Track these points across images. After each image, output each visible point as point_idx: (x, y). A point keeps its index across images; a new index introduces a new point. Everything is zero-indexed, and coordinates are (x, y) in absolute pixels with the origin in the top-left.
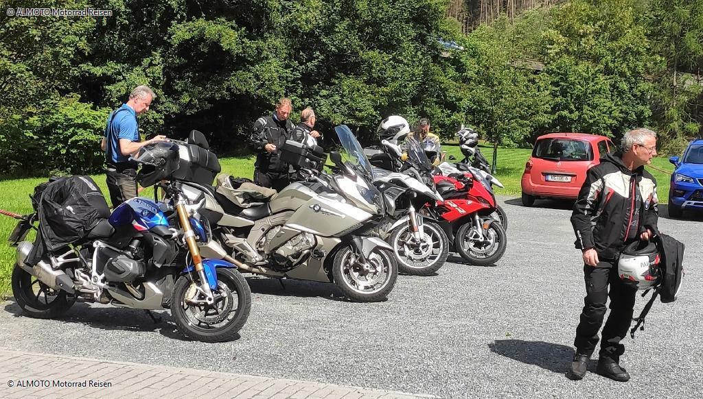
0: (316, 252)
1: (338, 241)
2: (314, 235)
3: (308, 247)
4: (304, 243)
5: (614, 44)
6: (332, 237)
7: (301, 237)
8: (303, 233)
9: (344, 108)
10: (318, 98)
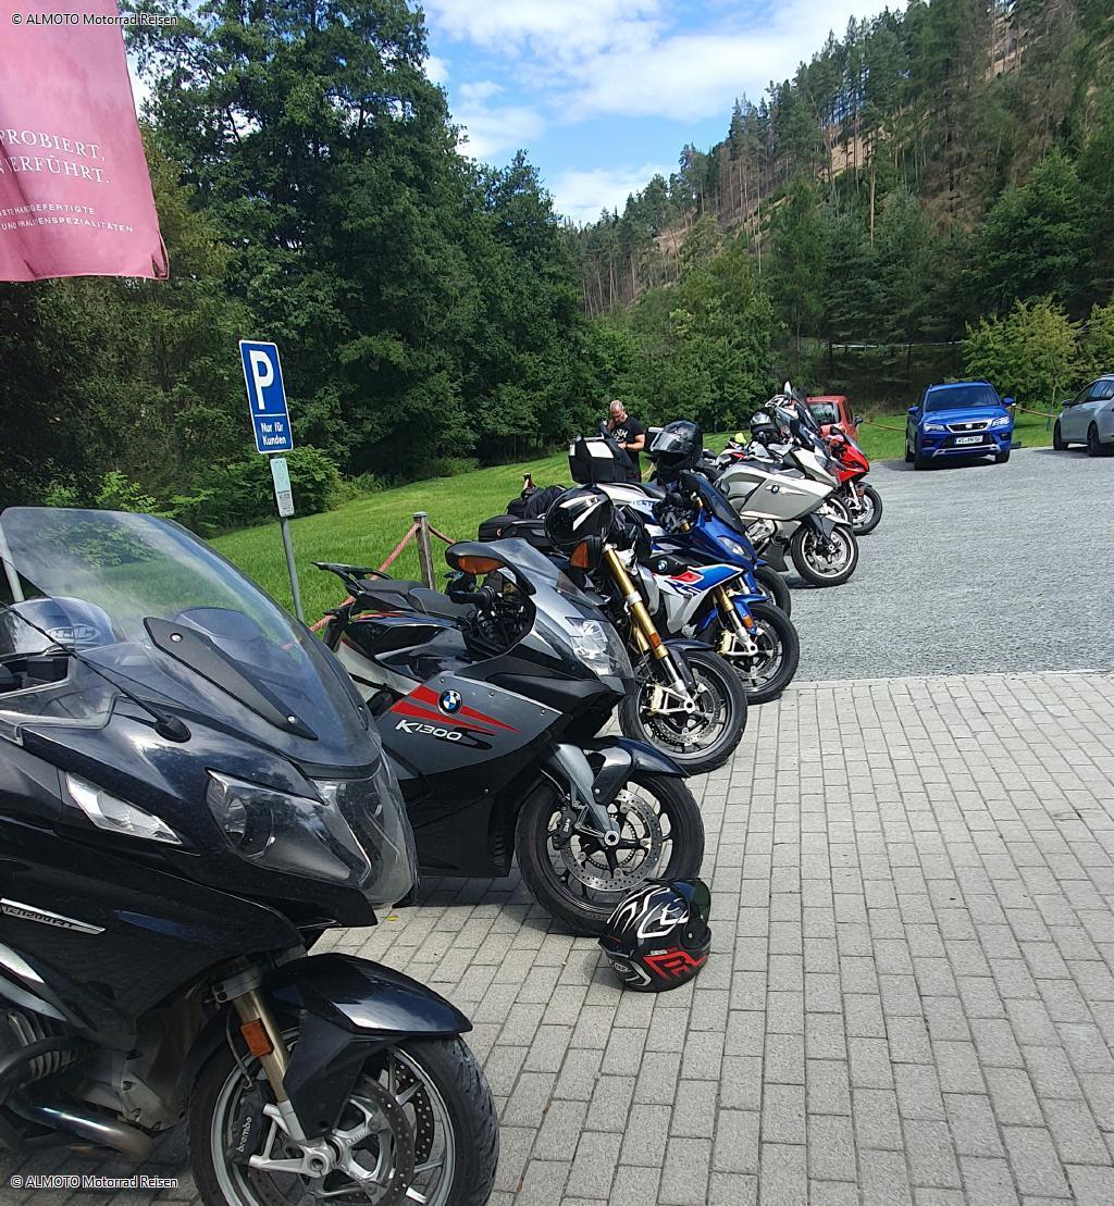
0: (779, 539)
1: (799, 523)
2: (773, 520)
3: (768, 534)
4: (763, 530)
5: (741, 317)
6: (793, 519)
7: (758, 525)
8: (761, 520)
9: (508, 418)
10: (481, 411)
